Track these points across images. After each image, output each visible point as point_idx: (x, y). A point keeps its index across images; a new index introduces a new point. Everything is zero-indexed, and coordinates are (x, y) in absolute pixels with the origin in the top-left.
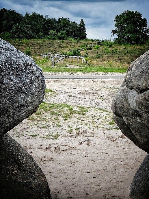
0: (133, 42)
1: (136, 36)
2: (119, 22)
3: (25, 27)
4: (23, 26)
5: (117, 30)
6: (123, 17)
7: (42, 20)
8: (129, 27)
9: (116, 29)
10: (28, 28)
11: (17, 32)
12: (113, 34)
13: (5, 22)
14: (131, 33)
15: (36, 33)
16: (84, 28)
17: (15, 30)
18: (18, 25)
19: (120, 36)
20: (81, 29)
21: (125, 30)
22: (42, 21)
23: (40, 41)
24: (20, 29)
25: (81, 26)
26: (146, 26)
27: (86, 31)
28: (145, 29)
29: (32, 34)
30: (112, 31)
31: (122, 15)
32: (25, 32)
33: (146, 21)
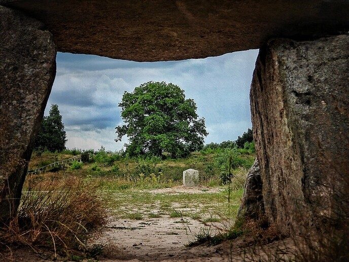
0: (165, 153)
1: (171, 140)
2: (131, 108)
5: (128, 126)
6: (140, 97)
8: (153, 119)
9: (127, 124)
12: (120, 136)
14: (160, 133)
16: (61, 126)
19: (135, 141)
20: (54, 128)
21: (145, 125)
25: (51, 120)
26: (195, 116)
27: (65, 132)
28: (192, 124)
30: (116, 130)
31: (139, 91)
33: (194, 104)
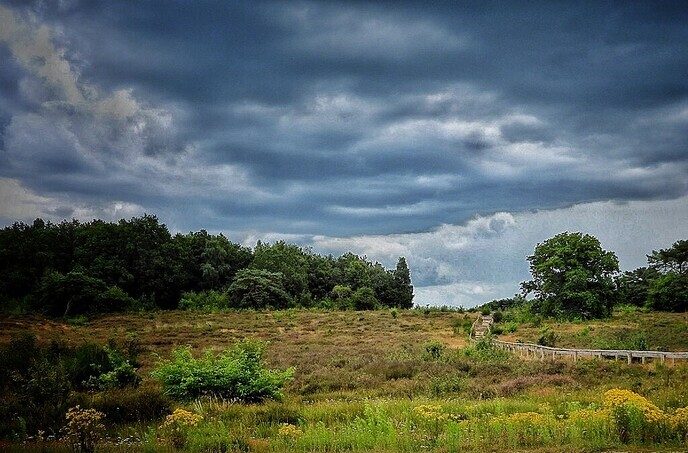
3: (266, 277)
4: (261, 276)
6: (560, 250)
7: (302, 260)
10: (274, 279)
11: (246, 291)
13: (208, 265)
14: (583, 290)
15: (293, 294)
16: (407, 280)
17: (241, 287)
18: (249, 274)
20: (401, 283)
22: (303, 264)
23: (303, 313)
24: (256, 283)
25: (398, 274)
29: (285, 294)
32: (268, 290)
